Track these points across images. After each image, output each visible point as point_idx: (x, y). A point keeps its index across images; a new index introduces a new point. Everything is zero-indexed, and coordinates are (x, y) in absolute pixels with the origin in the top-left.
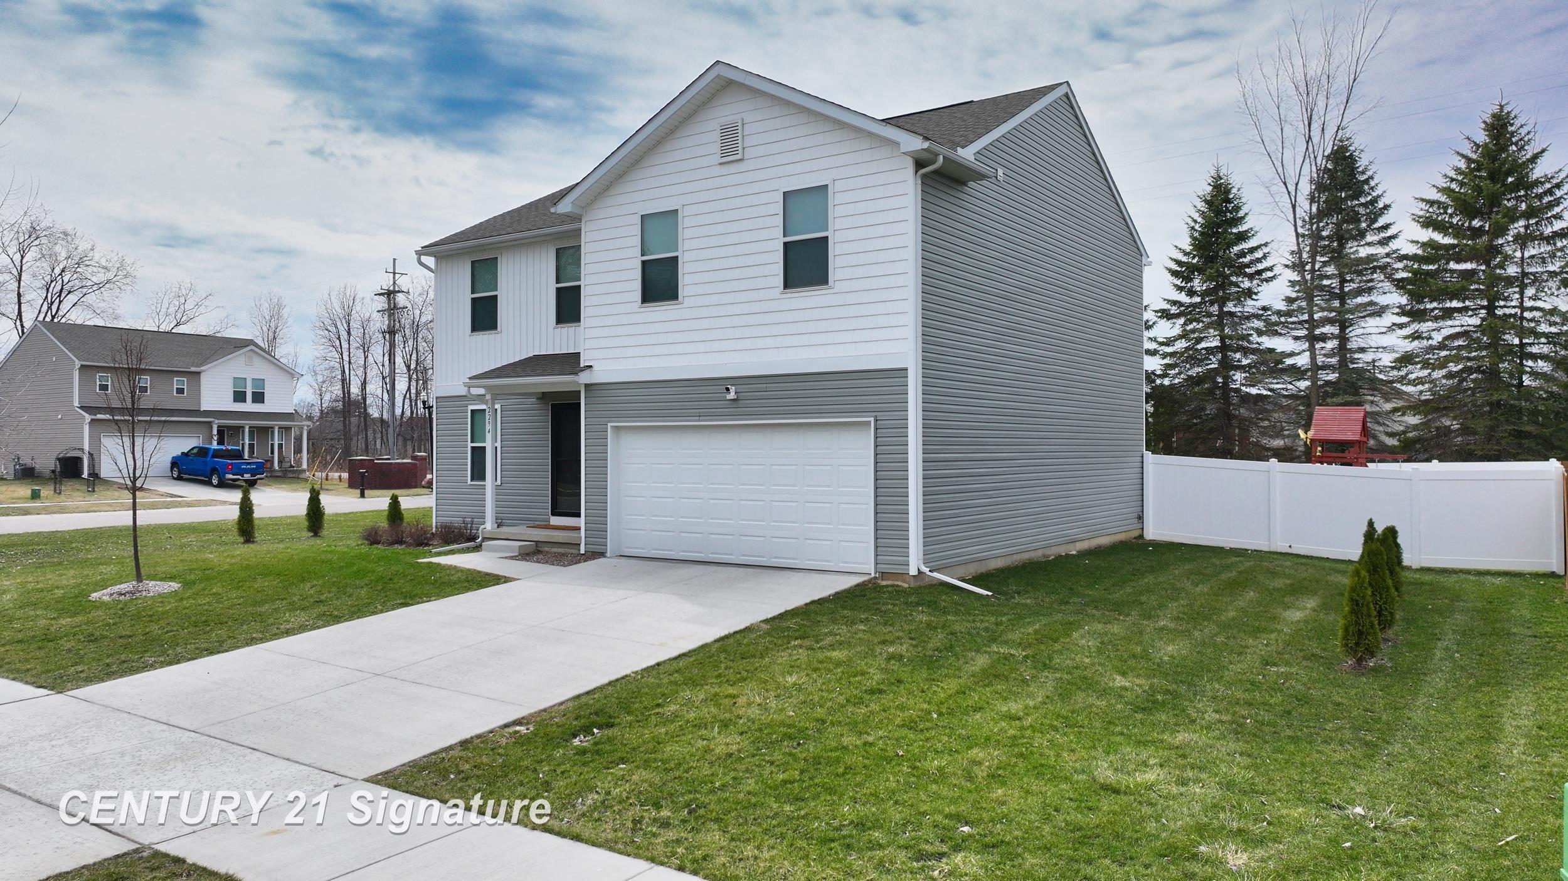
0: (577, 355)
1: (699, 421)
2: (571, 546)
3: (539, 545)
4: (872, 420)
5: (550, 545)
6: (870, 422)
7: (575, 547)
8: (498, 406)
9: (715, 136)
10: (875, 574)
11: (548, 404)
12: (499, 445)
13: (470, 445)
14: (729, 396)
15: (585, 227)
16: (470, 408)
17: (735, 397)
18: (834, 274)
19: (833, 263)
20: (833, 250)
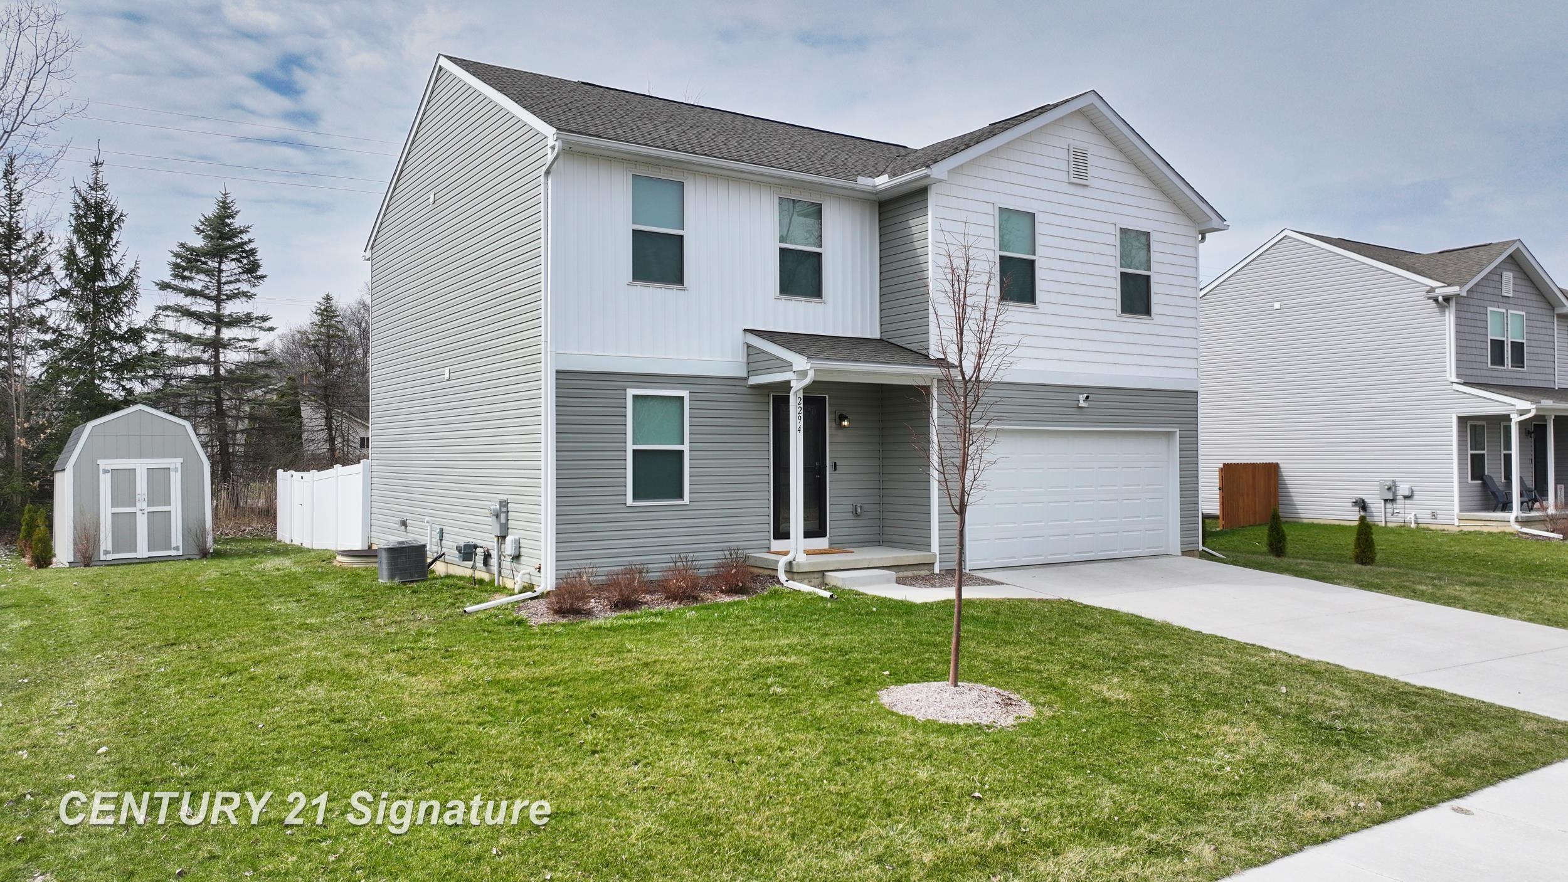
4: (1178, 430)
6: (1175, 432)
7: (928, 568)
8: (685, 393)
9: (1063, 154)
10: (1180, 554)
11: (769, 395)
12: (686, 447)
13: (630, 447)
14: (1082, 404)
15: (933, 200)
16: (631, 392)
17: (1086, 405)
18: (1154, 308)
19: (1154, 299)
20: (1153, 288)
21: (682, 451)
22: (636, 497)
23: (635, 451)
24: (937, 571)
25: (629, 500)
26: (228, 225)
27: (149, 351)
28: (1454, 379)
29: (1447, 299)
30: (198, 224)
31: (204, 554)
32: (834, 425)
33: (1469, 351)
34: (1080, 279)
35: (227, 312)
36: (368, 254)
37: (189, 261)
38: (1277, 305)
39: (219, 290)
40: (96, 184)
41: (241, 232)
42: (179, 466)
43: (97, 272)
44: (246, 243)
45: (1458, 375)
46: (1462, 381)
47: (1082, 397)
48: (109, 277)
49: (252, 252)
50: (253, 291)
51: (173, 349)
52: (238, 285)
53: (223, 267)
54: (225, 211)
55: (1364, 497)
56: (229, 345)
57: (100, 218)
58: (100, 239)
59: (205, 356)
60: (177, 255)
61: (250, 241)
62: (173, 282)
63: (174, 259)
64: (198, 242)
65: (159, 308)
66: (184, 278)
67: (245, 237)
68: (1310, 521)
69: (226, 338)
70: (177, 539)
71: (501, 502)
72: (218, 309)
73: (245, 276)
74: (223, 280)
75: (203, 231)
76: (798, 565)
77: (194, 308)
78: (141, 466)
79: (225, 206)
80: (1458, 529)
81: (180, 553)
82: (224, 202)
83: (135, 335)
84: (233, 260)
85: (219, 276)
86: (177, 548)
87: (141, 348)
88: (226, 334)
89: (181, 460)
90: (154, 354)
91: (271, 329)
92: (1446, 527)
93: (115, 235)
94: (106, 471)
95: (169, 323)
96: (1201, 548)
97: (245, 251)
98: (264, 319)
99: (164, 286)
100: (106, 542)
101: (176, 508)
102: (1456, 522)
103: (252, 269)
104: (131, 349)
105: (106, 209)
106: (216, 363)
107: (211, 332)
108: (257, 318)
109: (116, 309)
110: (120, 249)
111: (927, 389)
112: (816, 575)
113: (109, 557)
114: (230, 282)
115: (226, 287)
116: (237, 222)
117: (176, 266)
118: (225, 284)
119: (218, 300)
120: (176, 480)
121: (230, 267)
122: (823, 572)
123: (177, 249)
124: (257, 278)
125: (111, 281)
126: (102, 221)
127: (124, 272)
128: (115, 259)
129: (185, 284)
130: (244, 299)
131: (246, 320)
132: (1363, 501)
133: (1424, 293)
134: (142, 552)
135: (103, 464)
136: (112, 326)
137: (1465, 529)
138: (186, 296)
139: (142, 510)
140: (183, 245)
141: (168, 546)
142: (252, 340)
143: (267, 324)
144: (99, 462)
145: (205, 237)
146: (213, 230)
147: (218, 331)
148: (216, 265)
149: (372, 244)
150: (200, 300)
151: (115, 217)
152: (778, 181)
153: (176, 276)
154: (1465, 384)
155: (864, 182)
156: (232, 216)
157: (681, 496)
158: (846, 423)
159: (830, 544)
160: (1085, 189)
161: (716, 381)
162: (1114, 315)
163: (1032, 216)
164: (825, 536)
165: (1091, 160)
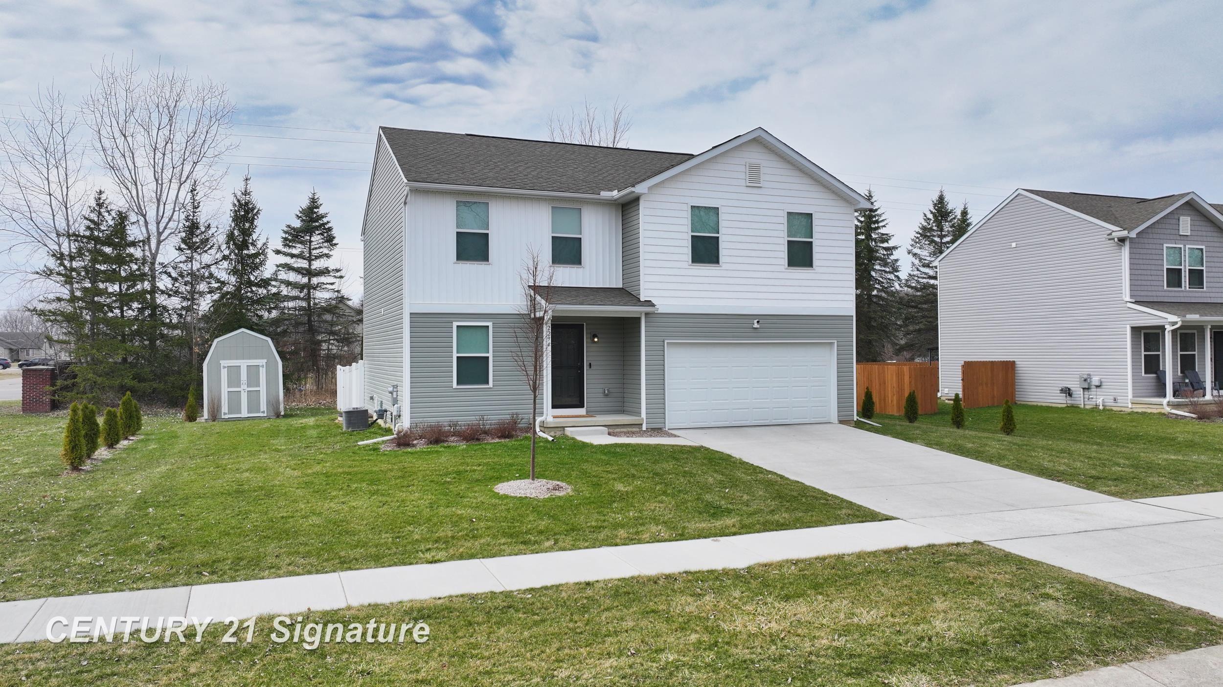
1: (733, 340)
2: (634, 426)
3: (605, 427)
4: (836, 342)
6: (834, 343)
7: (639, 427)
8: (490, 324)
9: (743, 168)
10: (837, 422)
12: (490, 355)
13: (455, 355)
14: (756, 325)
15: (642, 204)
16: (455, 324)
17: (758, 326)
18: (815, 262)
19: (815, 256)
20: (815, 249)
21: (488, 357)
22: (458, 383)
23: (458, 357)
24: (644, 428)
25: (455, 385)
26: (315, 213)
27: (273, 292)
28: (1128, 299)
29: (1122, 240)
30: (298, 213)
31: (278, 415)
32: (589, 340)
33: (1140, 277)
34: (755, 247)
35: (313, 267)
36: (362, 238)
37: (293, 236)
38: (1014, 245)
39: (310, 253)
40: (246, 191)
41: (323, 217)
42: (265, 364)
43: (244, 245)
44: (326, 224)
45: (1132, 296)
46: (1134, 301)
47: (755, 321)
48: (251, 248)
49: (330, 229)
50: (331, 253)
51: (285, 291)
52: (321, 250)
53: (313, 239)
54: (314, 204)
55: (1069, 386)
56: (317, 286)
57: (247, 212)
58: (247, 225)
59: (302, 295)
60: (285, 232)
61: (328, 222)
62: (283, 250)
63: (284, 235)
64: (297, 224)
65: (277, 266)
66: (290, 247)
67: (325, 220)
68: (1035, 404)
69: (316, 283)
70: (263, 406)
71: (393, 386)
72: (310, 265)
73: (326, 244)
74: (312, 247)
75: (300, 217)
76: (547, 423)
77: (295, 266)
78: (244, 364)
79: (313, 201)
80: (1131, 410)
81: (265, 415)
82: (313, 199)
83: (265, 283)
84: (319, 234)
85: (310, 245)
86: (263, 412)
87: (268, 291)
88: (315, 281)
89: (266, 361)
90: (274, 294)
91: (341, 277)
92: (1123, 409)
93: (256, 222)
94: (224, 367)
95: (283, 275)
96: (856, 418)
97: (325, 229)
98: (338, 271)
99: (278, 252)
100: (225, 408)
101: (263, 388)
102: (1130, 405)
103: (330, 240)
104: (262, 291)
105: (251, 206)
106: (308, 298)
107: (305, 280)
108: (333, 270)
109: (256, 267)
110: (257, 230)
112: (559, 429)
113: (227, 417)
114: (316, 249)
115: (314, 252)
116: (321, 211)
117: (285, 239)
118: (313, 249)
119: (310, 260)
120: (263, 372)
121: (316, 238)
122: (564, 427)
123: (286, 229)
124: (332, 245)
125: (252, 251)
126: (248, 214)
127: (259, 244)
128: (255, 236)
129: (291, 250)
130: (325, 258)
131: (325, 272)
132: (1069, 389)
133: (1106, 236)
134: (244, 414)
135: (224, 363)
136: (252, 278)
137: (1135, 410)
138: (292, 258)
139: (244, 389)
140: (289, 226)
141: (258, 411)
142: (332, 284)
143: (338, 274)
144: (221, 362)
145: (301, 221)
146: (306, 216)
147: (309, 279)
148: (308, 238)
149: (363, 233)
150: (299, 260)
151: (255, 211)
152: (551, 198)
153: (285, 245)
154: (1136, 302)
155: (605, 194)
156: (317, 207)
157: (487, 383)
158: (596, 340)
159: (588, 412)
160: (759, 189)
161: (510, 316)
162: (782, 268)
163: (716, 210)
164: (583, 407)
165: (763, 170)
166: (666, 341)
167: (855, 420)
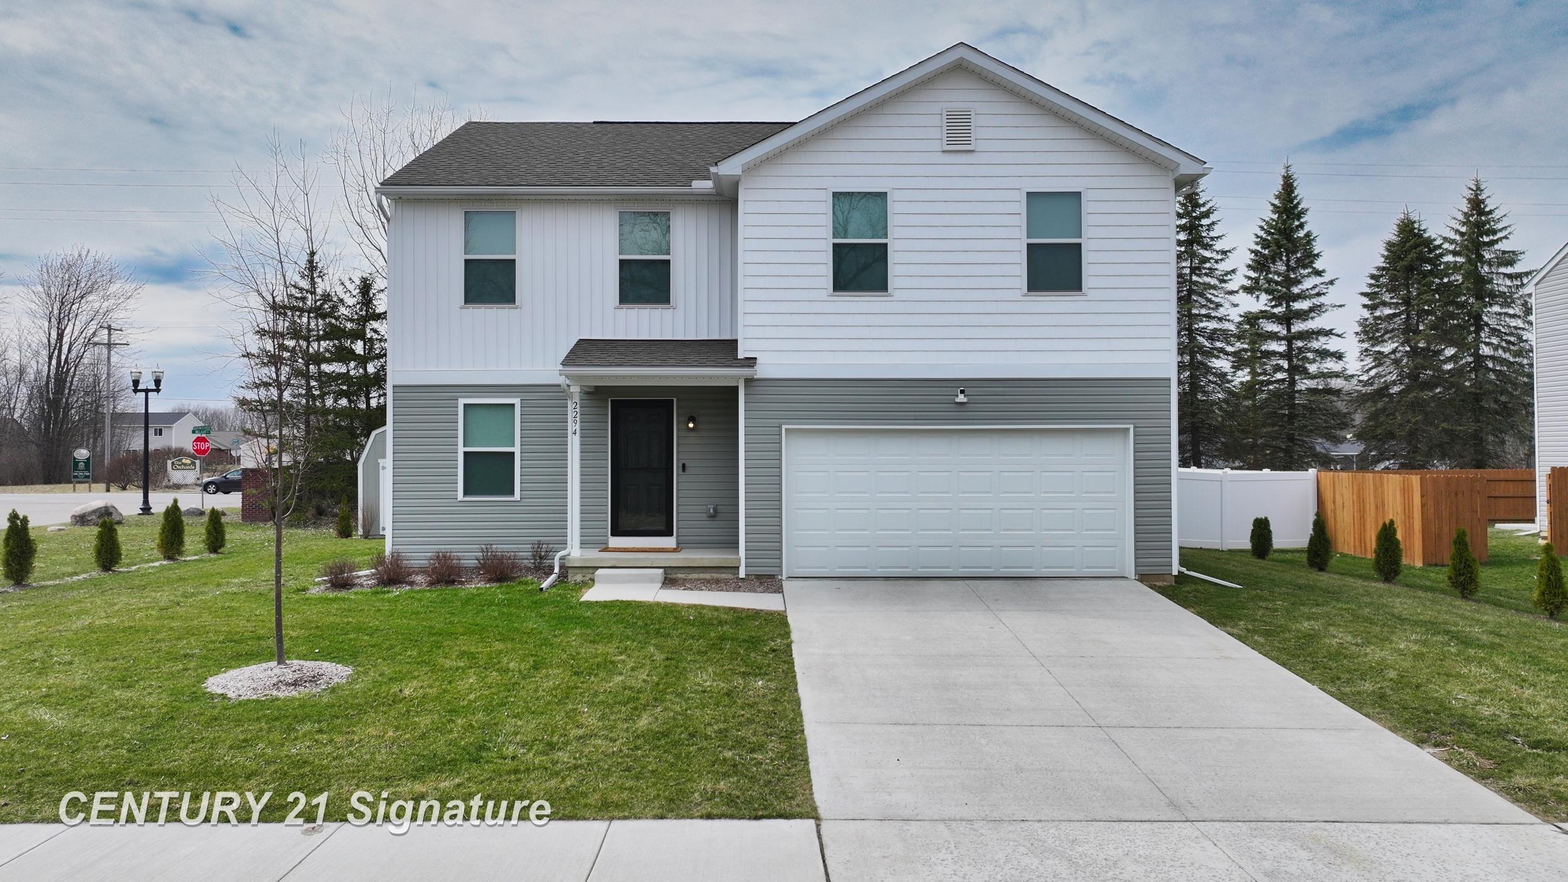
0: (732, 344)
1: (915, 424)
2: (723, 570)
3: (669, 571)
4: (1131, 427)
5: (688, 571)
6: (1128, 429)
7: (733, 571)
8: (516, 401)
9: (936, 120)
10: (1133, 580)
11: (607, 401)
12: (517, 450)
13: (461, 450)
14: (960, 399)
15: (742, 194)
16: (462, 402)
17: (965, 400)
18: (1087, 281)
19: (1087, 270)
20: (1087, 257)
21: (513, 453)
22: (466, 493)
23: (465, 453)
24: (742, 574)
25: (460, 495)
32: (682, 426)
47: (960, 392)
96: (1177, 570)
111: (735, 390)
112: (590, 570)
122: (597, 567)
152: (616, 197)
155: (698, 184)
157: (512, 493)
158: (691, 425)
159: (678, 543)
160: (969, 156)
161: (550, 389)
162: (1017, 295)
163: (882, 196)
164: (672, 535)
165: (975, 121)
166: (784, 427)
167: (1175, 573)
